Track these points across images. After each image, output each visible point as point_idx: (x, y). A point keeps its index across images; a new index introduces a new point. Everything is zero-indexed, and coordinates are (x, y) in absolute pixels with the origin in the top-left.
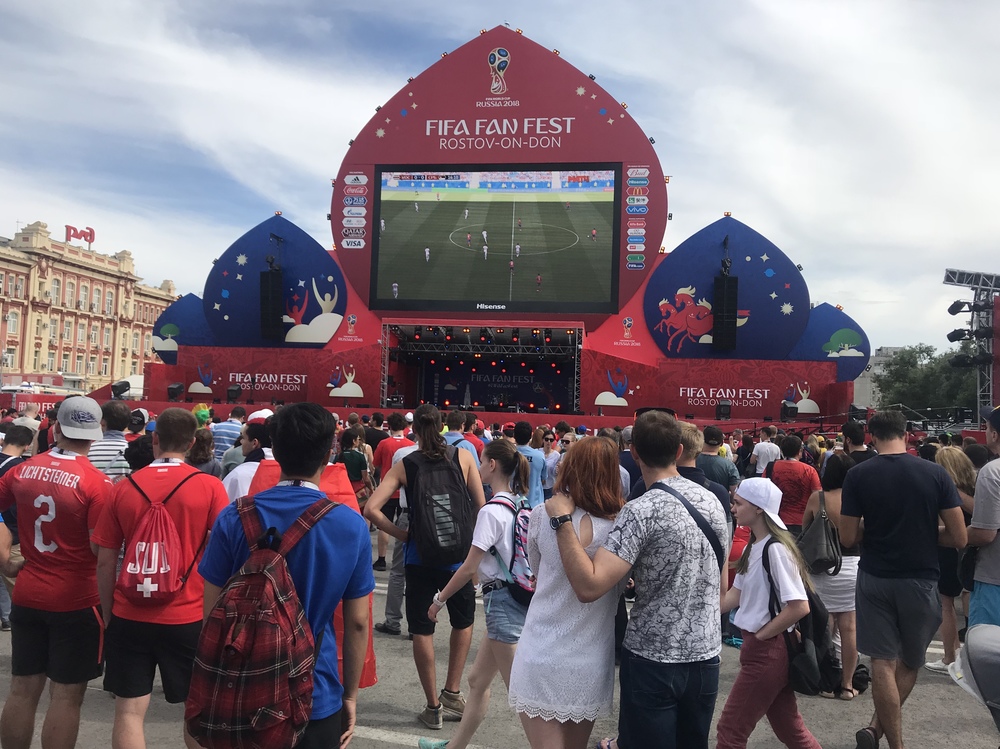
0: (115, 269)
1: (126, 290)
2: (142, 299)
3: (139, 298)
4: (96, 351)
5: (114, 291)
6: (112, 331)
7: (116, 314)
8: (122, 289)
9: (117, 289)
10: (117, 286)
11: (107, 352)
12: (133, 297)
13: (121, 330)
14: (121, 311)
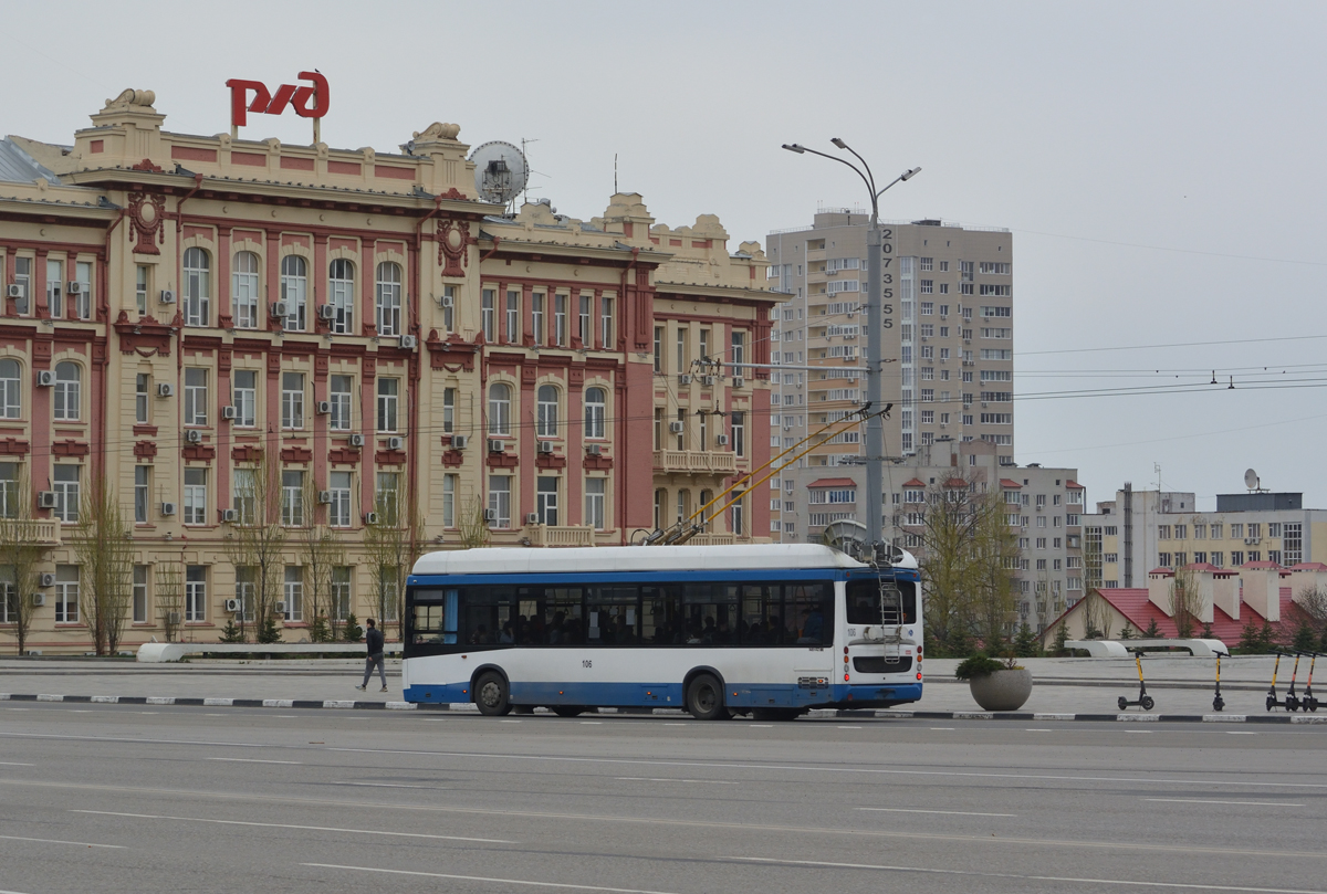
0: (403, 187)
1: (446, 249)
2: (517, 269)
3: (498, 268)
4: (348, 453)
5: (403, 259)
6: (404, 385)
7: (415, 329)
8: (429, 251)
9: (415, 249)
10: (414, 243)
11: (389, 455)
12: (473, 268)
13: (433, 382)
14: (430, 319)
